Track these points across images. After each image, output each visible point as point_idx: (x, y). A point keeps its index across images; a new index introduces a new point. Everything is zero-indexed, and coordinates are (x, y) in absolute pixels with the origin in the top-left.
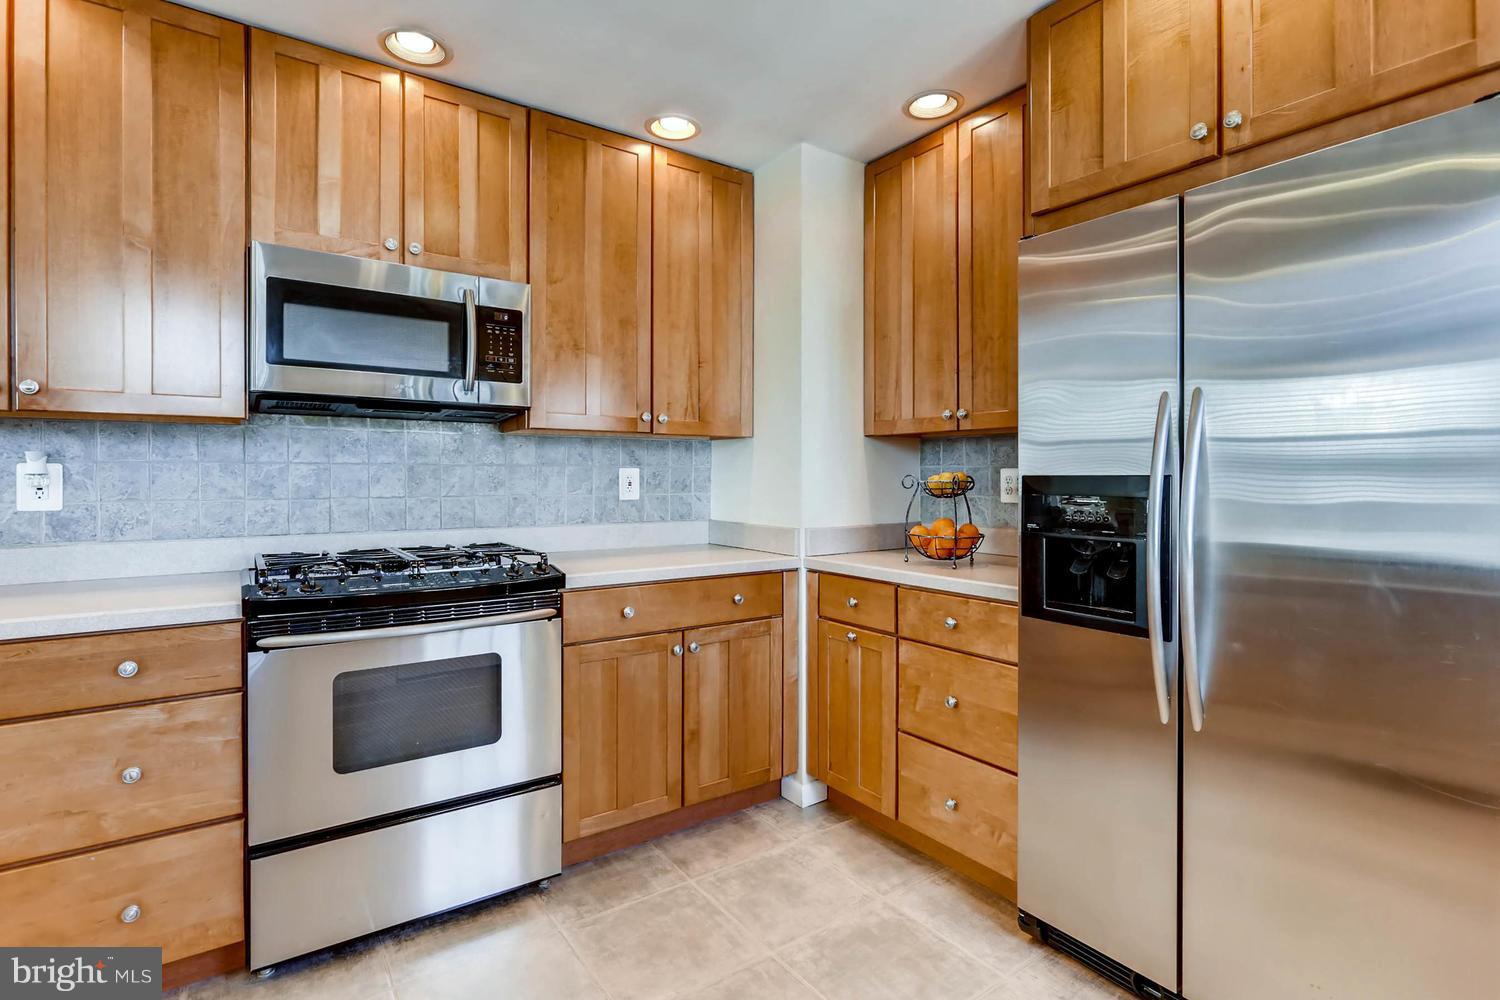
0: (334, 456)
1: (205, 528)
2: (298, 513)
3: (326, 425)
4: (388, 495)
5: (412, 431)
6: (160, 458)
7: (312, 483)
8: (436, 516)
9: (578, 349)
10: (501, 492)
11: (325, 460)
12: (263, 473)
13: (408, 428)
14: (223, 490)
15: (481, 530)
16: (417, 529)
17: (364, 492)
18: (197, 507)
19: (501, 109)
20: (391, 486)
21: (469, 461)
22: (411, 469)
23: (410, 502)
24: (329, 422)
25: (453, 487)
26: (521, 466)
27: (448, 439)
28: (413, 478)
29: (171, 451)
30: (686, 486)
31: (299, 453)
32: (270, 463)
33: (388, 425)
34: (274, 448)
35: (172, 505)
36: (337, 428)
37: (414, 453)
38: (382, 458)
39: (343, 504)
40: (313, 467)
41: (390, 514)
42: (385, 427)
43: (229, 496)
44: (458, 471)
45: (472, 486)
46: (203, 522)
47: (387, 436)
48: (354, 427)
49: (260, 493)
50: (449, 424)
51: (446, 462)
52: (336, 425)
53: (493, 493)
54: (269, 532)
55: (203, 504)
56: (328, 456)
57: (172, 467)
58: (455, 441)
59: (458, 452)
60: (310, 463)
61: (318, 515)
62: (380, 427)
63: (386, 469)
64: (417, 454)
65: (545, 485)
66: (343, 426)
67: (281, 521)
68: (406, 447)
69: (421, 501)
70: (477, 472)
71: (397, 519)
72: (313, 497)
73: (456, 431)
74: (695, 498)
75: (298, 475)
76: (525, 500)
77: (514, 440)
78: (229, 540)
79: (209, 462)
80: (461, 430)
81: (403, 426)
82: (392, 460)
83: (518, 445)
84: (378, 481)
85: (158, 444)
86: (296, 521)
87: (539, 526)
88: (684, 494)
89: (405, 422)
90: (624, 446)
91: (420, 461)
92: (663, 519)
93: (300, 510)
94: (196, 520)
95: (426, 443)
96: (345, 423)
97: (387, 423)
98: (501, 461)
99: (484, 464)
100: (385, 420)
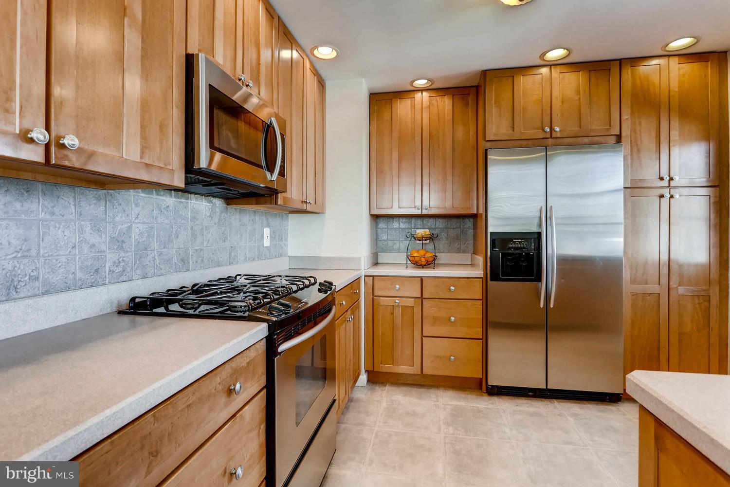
1: (79, 280)
2: (138, 262)
5: (192, 202)
6: (48, 217)
7: (145, 239)
8: (202, 261)
10: (226, 243)
11: (152, 221)
12: (118, 231)
14: (93, 245)
17: (171, 245)
18: (75, 261)
21: (215, 223)
25: (209, 240)
26: (233, 227)
27: (206, 208)
28: (193, 234)
29: (56, 210)
31: (138, 215)
32: (122, 222)
34: (124, 210)
35: (57, 260)
36: (158, 197)
38: (179, 220)
39: (162, 253)
40: (145, 226)
41: (183, 260)
42: (181, 198)
43: (97, 250)
44: (211, 230)
45: (216, 239)
46: (79, 274)
48: (166, 196)
49: (116, 247)
51: (206, 223)
53: (224, 244)
55: (79, 258)
56: (153, 217)
57: (58, 226)
58: (209, 210)
59: (211, 217)
60: (144, 223)
61: (149, 263)
63: (182, 228)
65: (241, 238)
66: (160, 195)
67: (128, 269)
72: (146, 249)
74: (284, 244)
75: (138, 232)
76: (235, 248)
79: (83, 221)
80: (212, 202)
83: (233, 214)
84: (178, 237)
85: (46, 203)
86: (137, 269)
87: (240, 263)
88: (281, 242)
90: (266, 216)
93: (139, 261)
94: (73, 273)
96: (162, 193)
97: (181, 196)
98: (227, 223)
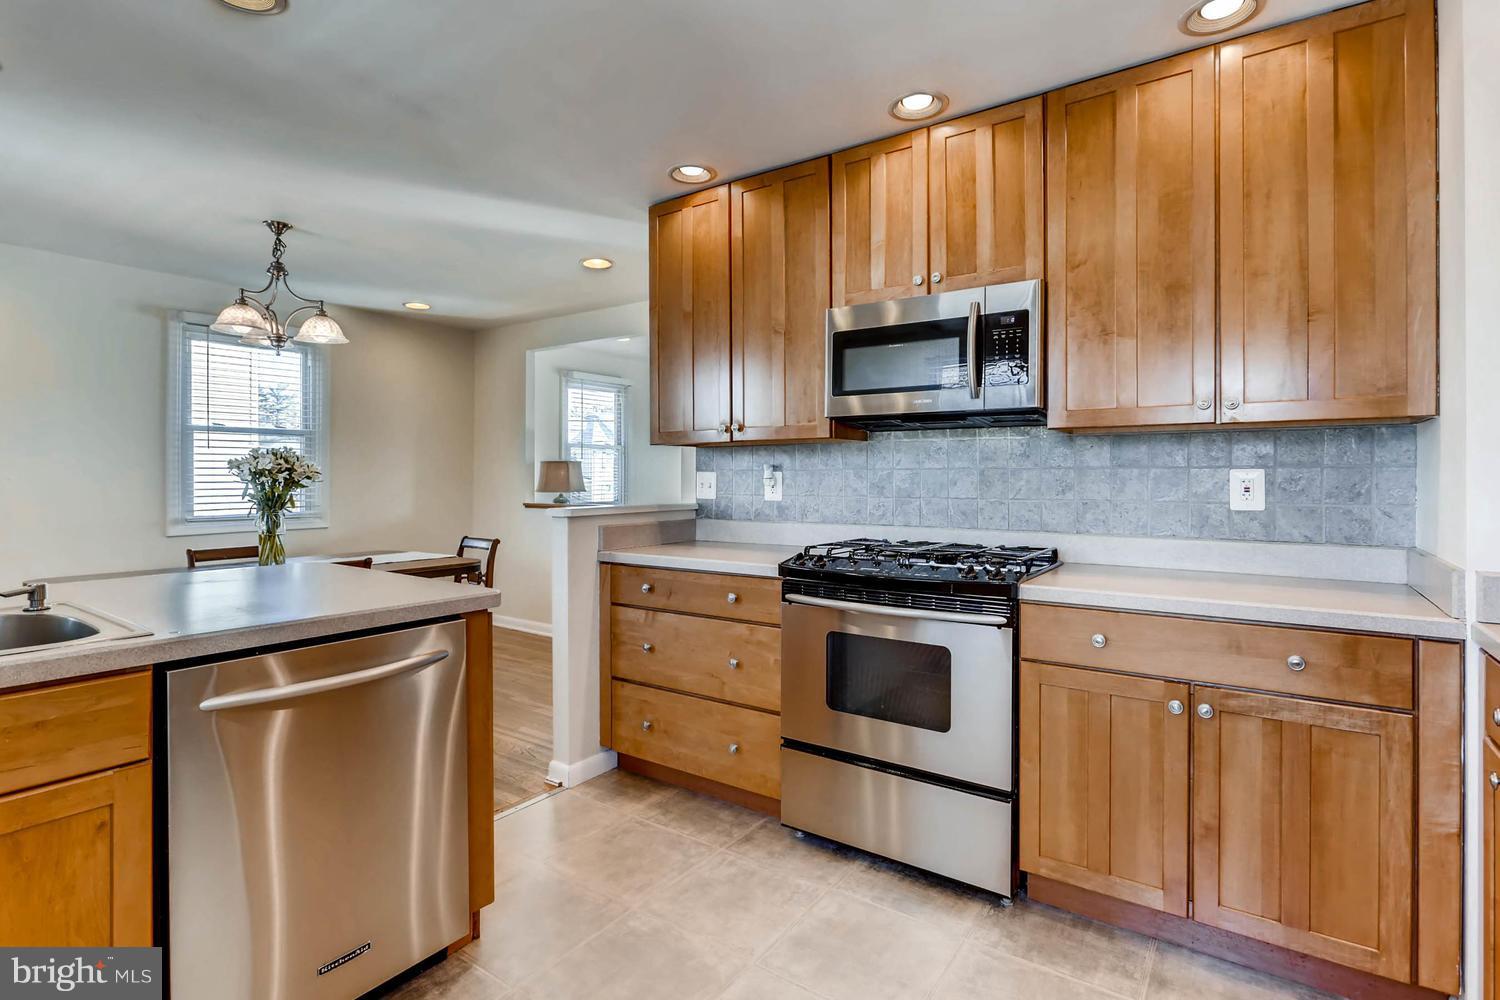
0: (923, 462)
1: (845, 517)
2: (899, 509)
3: (917, 437)
4: (963, 496)
5: (983, 438)
6: (824, 467)
7: (907, 485)
8: (1004, 518)
9: (1107, 335)
10: (1069, 496)
11: (917, 466)
12: (878, 477)
13: (980, 436)
14: (855, 490)
15: (1048, 534)
16: (987, 529)
17: (944, 494)
18: (842, 501)
19: (1015, 111)
20: (965, 488)
21: (1036, 465)
22: (982, 473)
23: (981, 503)
24: (920, 435)
25: (1020, 490)
26: (1093, 468)
27: (1015, 444)
28: (985, 481)
29: (829, 462)
30: (1359, 494)
31: (900, 461)
32: (883, 470)
33: (963, 434)
34: (885, 458)
35: (829, 499)
36: (925, 440)
37: (985, 459)
38: (958, 464)
39: (930, 502)
40: (908, 472)
41: (964, 513)
42: (961, 436)
43: (859, 494)
44: (1025, 475)
45: (1039, 489)
47: (962, 443)
49: (876, 492)
50: (1016, 429)
51: (1014, 465)
52: (925, 437)
53: (1059, 497)
54: (883, 522)
55: (845, 499)
56: (918, 463)
57: (830, 474)
58: (1022, 445)
59: (1026, 456)
60: (907, 469)
62: (957, 436)
63: (962, 473)
64: (987, 459)
65: (1121, 491)
68: (978, 454)
69: (991, 503)
70: (1043, 475)
71: (969, 518)
72: (909, 496)
73: (1023, 435)
74: (1379, 514)
75: (900, 479)
76: (1098, 506)
77: (1084, 441)
78: (858, 527)
80: (1028, 434)
81: (975, 435)
82: (966, 465)
83: (1089, 447)
84: (955, 484)
86: (899, 515)
87: (1113, 535)
88: (1355, 508)
89: (977, 430)
91: (991, 465)
92: (1309, 541)
93: (900, 507)
95: (995, 448)
96: (931, 435)
97: (962, 433)
98: (1070, 463)
99: (1052, 468)
100: (960, 430)
